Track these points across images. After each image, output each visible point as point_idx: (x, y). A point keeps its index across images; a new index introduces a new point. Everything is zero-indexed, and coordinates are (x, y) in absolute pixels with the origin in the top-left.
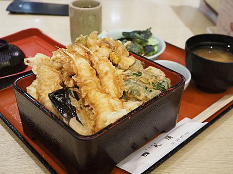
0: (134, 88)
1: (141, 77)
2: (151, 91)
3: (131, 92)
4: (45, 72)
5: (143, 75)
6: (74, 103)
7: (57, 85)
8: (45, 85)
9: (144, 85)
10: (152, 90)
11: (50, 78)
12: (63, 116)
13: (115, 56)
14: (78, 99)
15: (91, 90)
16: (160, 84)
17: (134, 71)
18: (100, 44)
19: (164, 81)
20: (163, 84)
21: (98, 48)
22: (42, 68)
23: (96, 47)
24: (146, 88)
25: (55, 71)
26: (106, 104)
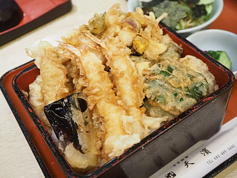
0: (158, 94)
1: (170, 76)
2: (182, 99)
3: (155, 98)
4: (48, 68)
5: (174, 73)
6: (77, 117)
7: (62, 86)
8: (48, 85)
9: (174, 89)
10: (184, 98)
11: (54, 76)
12: (59, 139)
13: (139, 43)
14: (83, 111)
15: (100, 100)
16: (197, 88)
17: (163, 66)
18: (123, 24)
19: (202, 84)
20: (201, 89)
21: (118, 29)
22: (44, 63)
23: (116, 29)
24: (176, 95)
25: (60, 68)
26: (117, 122)
